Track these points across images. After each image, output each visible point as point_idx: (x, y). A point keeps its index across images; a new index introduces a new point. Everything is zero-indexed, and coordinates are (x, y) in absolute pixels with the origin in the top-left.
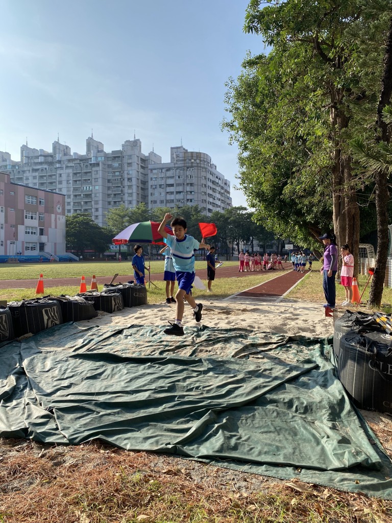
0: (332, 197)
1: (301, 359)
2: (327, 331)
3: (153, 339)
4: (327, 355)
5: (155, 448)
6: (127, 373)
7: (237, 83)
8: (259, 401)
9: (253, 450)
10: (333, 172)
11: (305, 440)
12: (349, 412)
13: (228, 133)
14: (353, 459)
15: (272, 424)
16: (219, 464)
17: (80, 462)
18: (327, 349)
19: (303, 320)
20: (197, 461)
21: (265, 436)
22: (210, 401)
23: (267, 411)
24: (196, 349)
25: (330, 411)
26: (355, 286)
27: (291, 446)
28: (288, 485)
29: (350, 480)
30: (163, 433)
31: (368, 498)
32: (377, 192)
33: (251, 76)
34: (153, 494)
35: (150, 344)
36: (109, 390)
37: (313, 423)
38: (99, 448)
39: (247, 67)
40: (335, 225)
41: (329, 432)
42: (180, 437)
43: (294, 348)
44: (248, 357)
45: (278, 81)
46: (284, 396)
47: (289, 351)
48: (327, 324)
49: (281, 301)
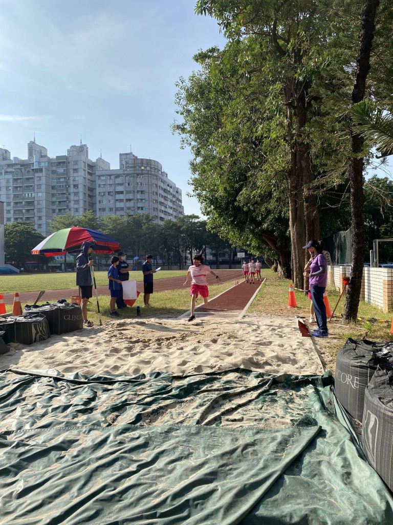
0: (289, 201)
1: (297, 417)
4: (330, 407)
7: (188, 84)
10: (290, 177)
13: (179, 136)
32: (352, 190)
33: (203, 78)
39: (199, 61)
40: (292, 231)
43: (281, 396)
44: (219, 422)
45: (232, 76)
46: (289, 508)
47: (276, 401)
48: (308, 349)
49: (244, 316)
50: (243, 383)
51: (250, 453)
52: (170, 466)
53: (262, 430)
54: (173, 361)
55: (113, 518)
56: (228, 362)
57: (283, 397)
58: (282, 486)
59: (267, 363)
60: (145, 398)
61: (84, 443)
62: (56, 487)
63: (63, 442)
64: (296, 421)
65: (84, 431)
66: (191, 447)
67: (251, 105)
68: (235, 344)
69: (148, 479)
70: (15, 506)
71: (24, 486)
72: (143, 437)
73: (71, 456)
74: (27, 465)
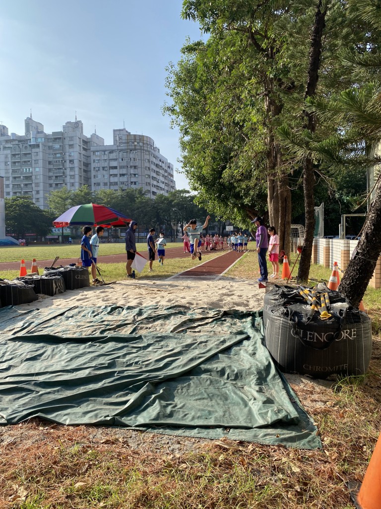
1: (234, 331)
2: (259, 304)
3: (94, 319)
4: (257, 326)
5: (94, 421)
6: (68, 353)
7: (177, 68)
8: (194, 372)
9: (187, 416)
10: (268, 158)
11: (234, 404)
12: (274, 376)
14: (275, 416)
15: (205, 391)
16: (155, 431)
17: (19, 440)
18: (257, 321)
19: (238, 296)
20: (134, 430)
21: (198, 402)
22: (148, 374)
23: (201, 380)
24: (136, 327)
25: (257, 377)
26: (286, 263)
27: (222, 409)
28: (217, 443)
29: (272, 435)
30: (102, 407)
31: (286, 449)
33: (191, 62)
34: (91, 463)
35: (91, 324)
36: (50, 370)
37: (243, 388)
38: (38, 426)
39: (186, 53)
40: (270, 207)
41: (256, 395)
42: (118, 409)
44: (185, 332)
45: (215, 68)
46: (216, 366)
47: (224, 324)
51: (202, 345)
52: (155, 350)
57: (230, 322)
58: (216, 357)
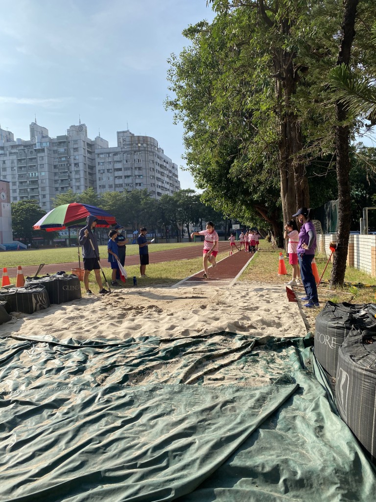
0: (279, 174)
1: (276, 375)
2: (296, 323)
4: (309, 366)
7: (179, 60)
8: (223, 475)
13: (171, 112)
32: (338, 159)
33: (194, 53)
39: (188, 36)
40: (283, 201)
43: (262, 357)
44: (202, 381)
45: (221, 49)
46: (262, 458)
47: (258, 361)
48: (293, 313)
49: (235, 284)
50: (227, 345)
51: (229, 409)
52: (152, 421)
53: (242, 388)
54: (162, 326)
55: (97, 468)
56: (214, 326)
57: (265, 358)
58: (257, 439)
59: (251, 327)
60: (133, 360)
61: (74, 402)
62: (46, 441)
63: (54, 401)
64: (275, 379)
65: (75, 390)
66: (173, 404)
67: (241, 78)
68: (222, 310)
69: (131, 433)
70: (7, 459)
71: (17, 440)
72: (129, 396)
73: (62, 414)
74: (21, 421)
